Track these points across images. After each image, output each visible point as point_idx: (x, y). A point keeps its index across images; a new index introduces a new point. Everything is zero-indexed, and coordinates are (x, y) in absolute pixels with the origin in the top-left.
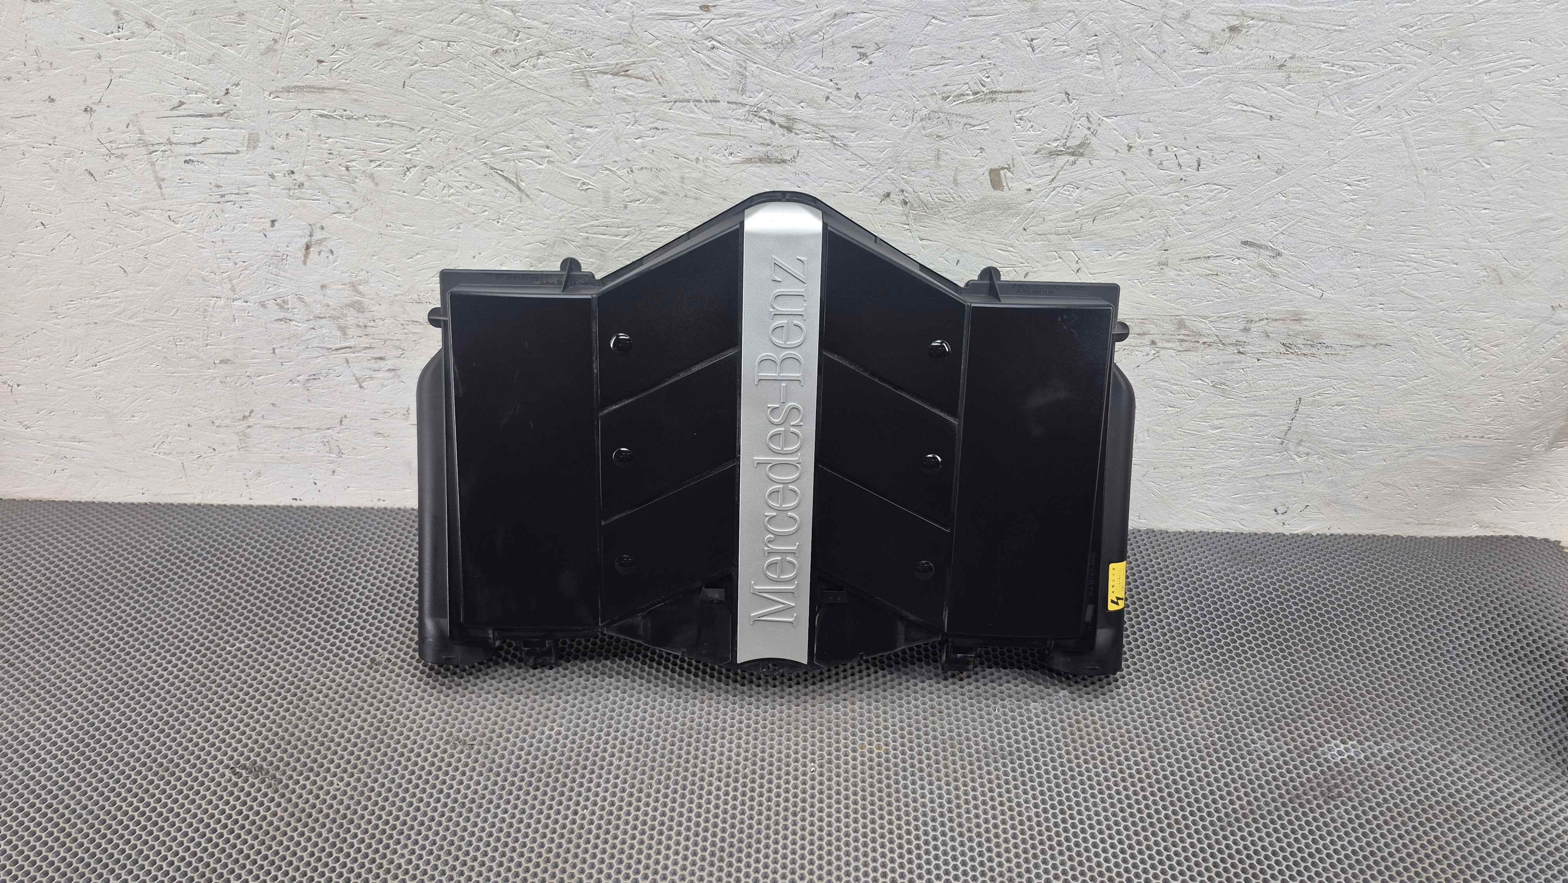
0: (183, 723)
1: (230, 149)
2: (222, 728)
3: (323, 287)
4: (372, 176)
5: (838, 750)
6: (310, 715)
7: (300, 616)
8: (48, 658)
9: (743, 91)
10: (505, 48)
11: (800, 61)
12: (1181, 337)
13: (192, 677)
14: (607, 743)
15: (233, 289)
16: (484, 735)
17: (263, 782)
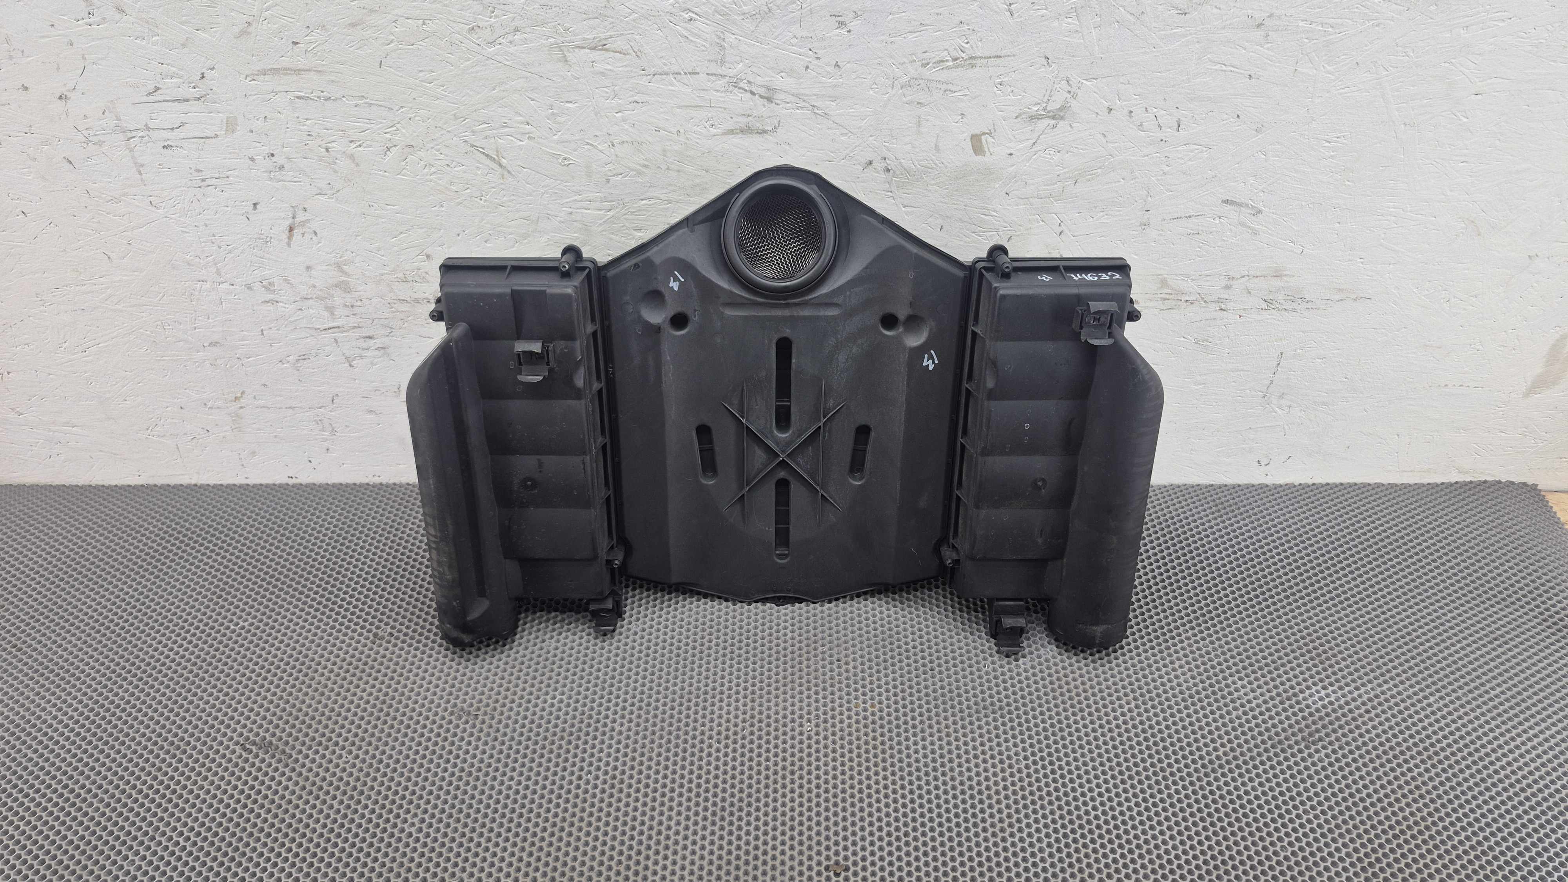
0: (191, 702)
1: (210, 133)
2: (230, 706)
3: (309, 268)
4: (352, 157)
5: (833, 709)
6: (316, 690)
7: (301, 593)
8: (55, 642)
9: (722, 63)
10: (481, 24)
11: (779, 31)
12: (1164, 296)
13: (198, 657)
14: (608, 709)
15: (218, 273)
16: (488, 705)
17: (273, 756)
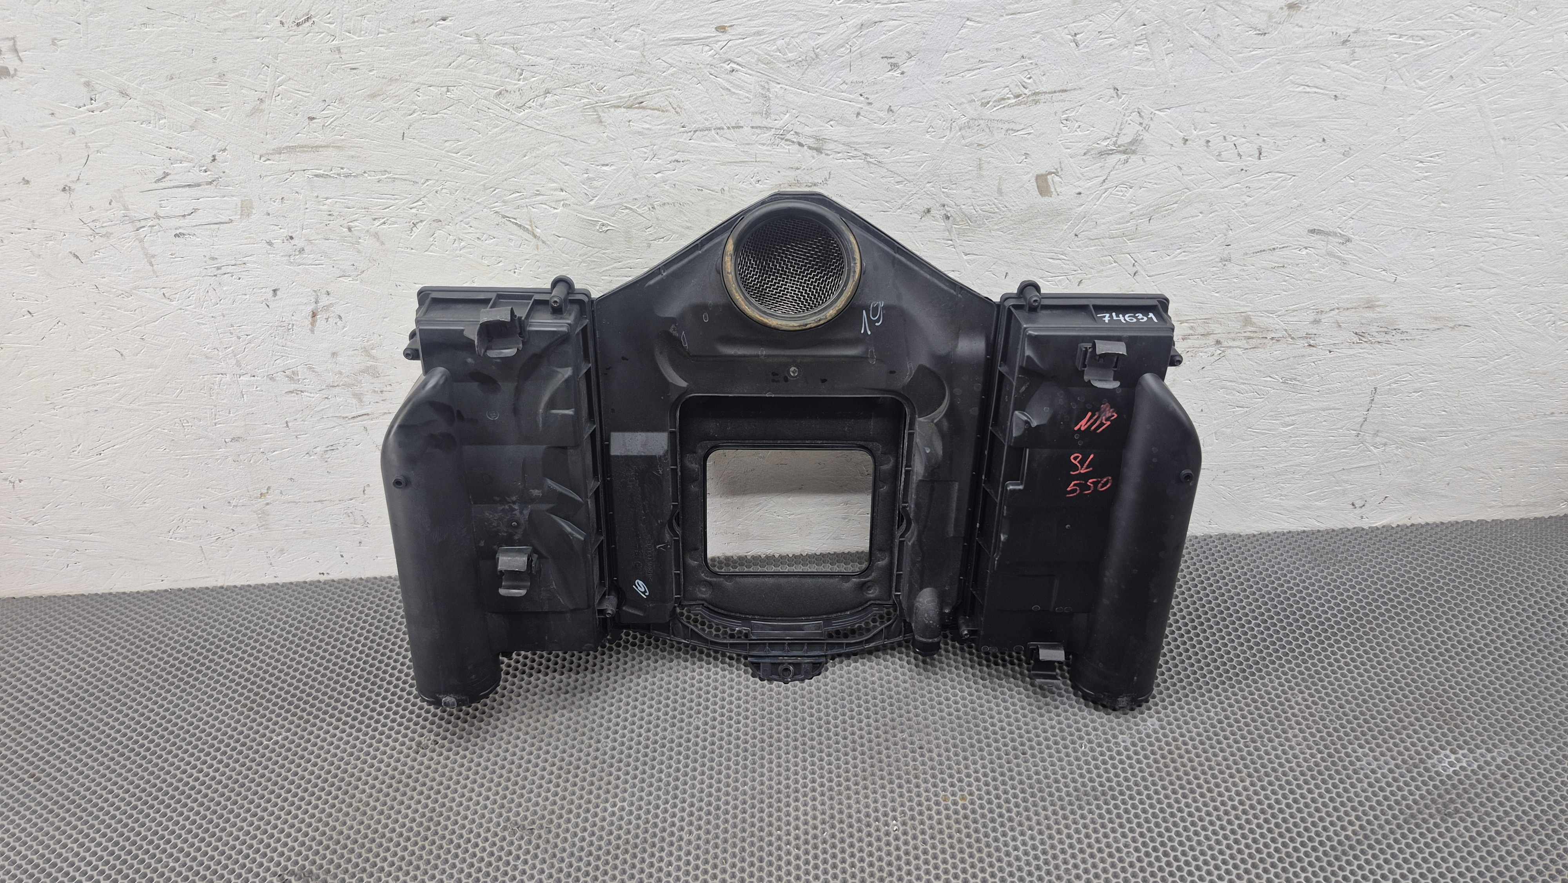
0: (223, 830)
1: (224, 218)
3: (334, 354)
4: (376, 235)
5: (920, 804)
9: (768, 114)
10: (509, 88)
11: (827, 78)
12: (1248, 334)
15: (238, 364)
